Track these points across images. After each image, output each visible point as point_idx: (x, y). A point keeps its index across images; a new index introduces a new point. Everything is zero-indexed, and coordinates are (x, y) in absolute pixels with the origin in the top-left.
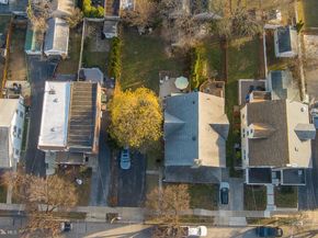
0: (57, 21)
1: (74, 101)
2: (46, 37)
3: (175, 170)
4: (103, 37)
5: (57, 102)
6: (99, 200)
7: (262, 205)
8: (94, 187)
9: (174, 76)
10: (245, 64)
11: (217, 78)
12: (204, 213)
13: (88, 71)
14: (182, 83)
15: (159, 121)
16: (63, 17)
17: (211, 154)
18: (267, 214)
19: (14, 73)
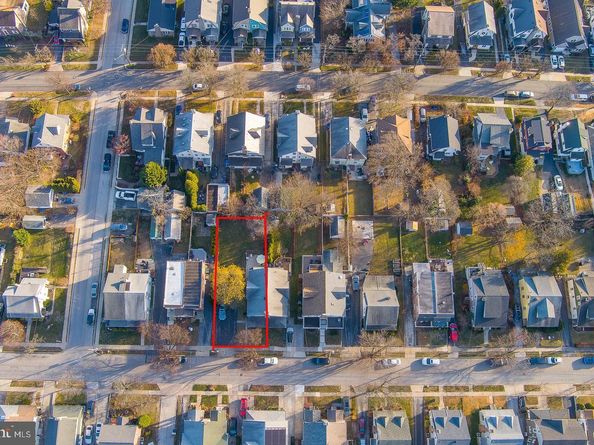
0: (173, 216)
1: (187, 273)
2: (166, 227)
3: (254, 319)
4: (206, 226)
5: (175, 274)
6: (205, 341)
7: (316, 343)
8: (201, 333)
9: (256, 254)
10: (308, 243)
11: (287, 255)
12: (276, 349)
13: (195, 251)
14: (261, 259)
15: (242, 288)
16: (177, 212)
17: (276, 308)
18: (320, 349)
19: (142, 253)
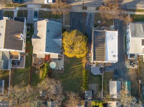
6: (91, 15)
8: (93, 20)
12: (45, 10)
18: (18, 9)
19: (135, 72)
